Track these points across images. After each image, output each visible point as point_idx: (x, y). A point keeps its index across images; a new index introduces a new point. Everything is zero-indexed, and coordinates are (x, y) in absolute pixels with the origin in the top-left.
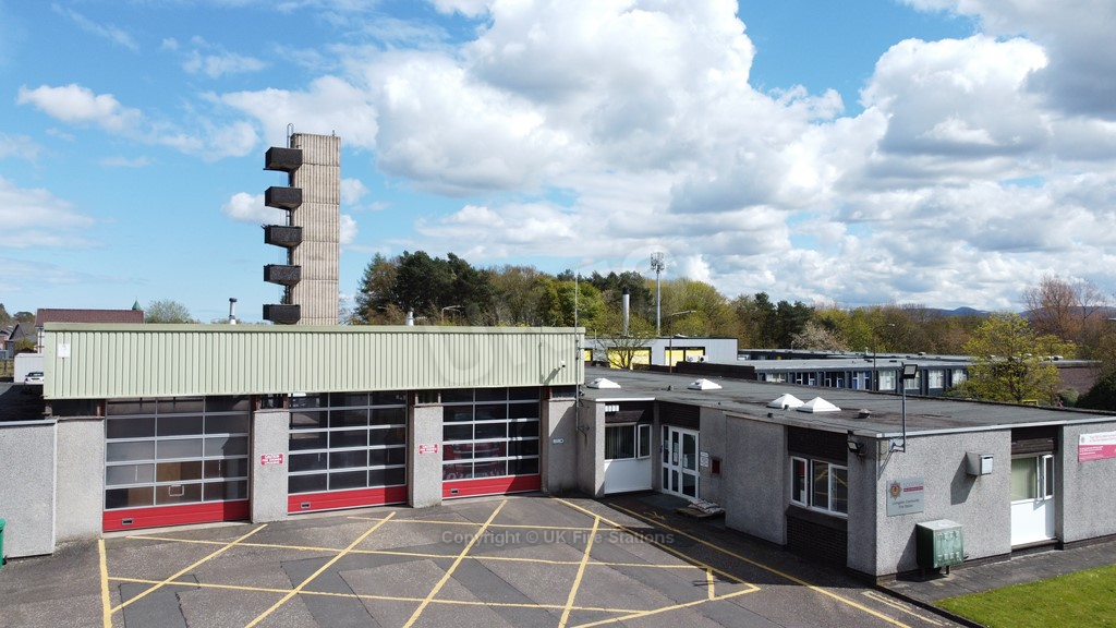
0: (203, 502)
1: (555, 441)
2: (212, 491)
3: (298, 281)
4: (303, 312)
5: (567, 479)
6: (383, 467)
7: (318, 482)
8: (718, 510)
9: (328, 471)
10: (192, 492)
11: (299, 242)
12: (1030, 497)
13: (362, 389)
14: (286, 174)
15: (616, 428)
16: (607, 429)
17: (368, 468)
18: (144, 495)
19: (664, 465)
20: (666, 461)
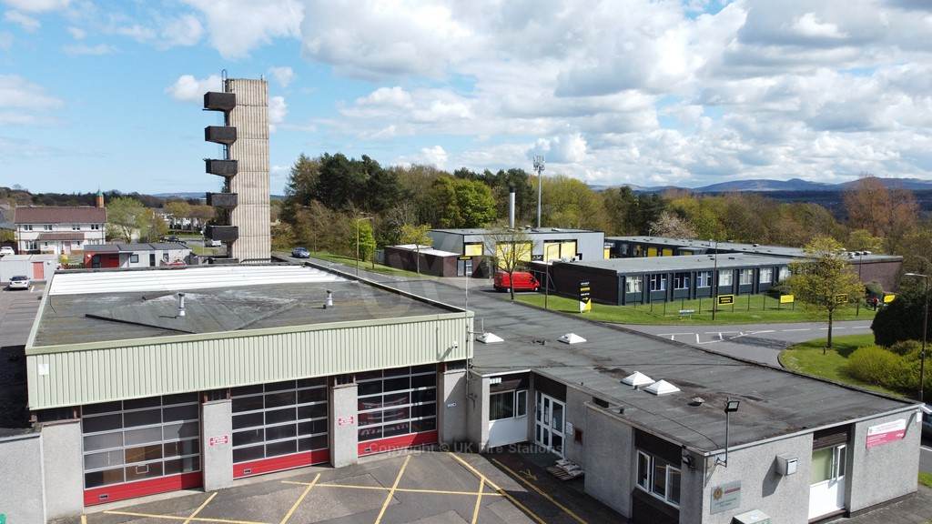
0: (164, 476)
1: (449, 405)
2: (172, 467)
3: (236, 205)
4: (241, 232)
5: (459, 434)
6: (309, 436)
7: (257, 452)
8: (579, 472)
9: (265, 443)
10: (155, 469)
11: (235, 172)
12: (826, 478)
13: (290, 379)
14: (222, 114)
15: (499, 395)
16: (491, 397)
17: (298, 437)
18: (116, 475)
19: (537, 422)
20: (539, 419)
